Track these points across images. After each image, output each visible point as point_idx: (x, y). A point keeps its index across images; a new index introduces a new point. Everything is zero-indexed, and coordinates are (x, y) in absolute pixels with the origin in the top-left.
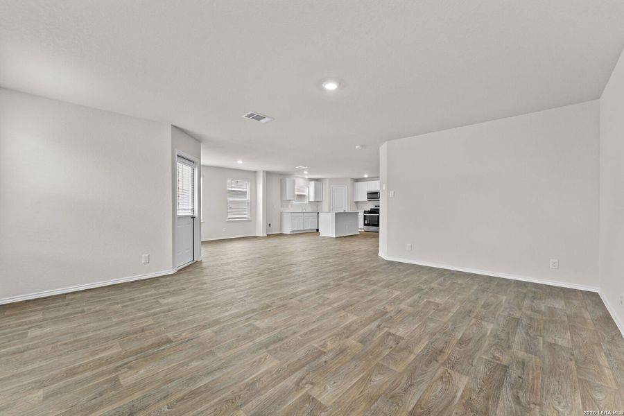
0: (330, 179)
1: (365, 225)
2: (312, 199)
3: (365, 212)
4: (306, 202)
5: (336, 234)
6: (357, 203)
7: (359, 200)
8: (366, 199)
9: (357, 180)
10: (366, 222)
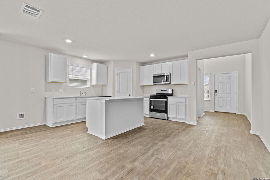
0: (114, 61)
1: (151, 110)
2: (94, 83)
3: (151, 97)
4: (88, 85)
5: (106, 134)
6: (143, 87)
7: (145, 84)
8: (152, 83)
9: (143, 64)
10: (152, 108)
